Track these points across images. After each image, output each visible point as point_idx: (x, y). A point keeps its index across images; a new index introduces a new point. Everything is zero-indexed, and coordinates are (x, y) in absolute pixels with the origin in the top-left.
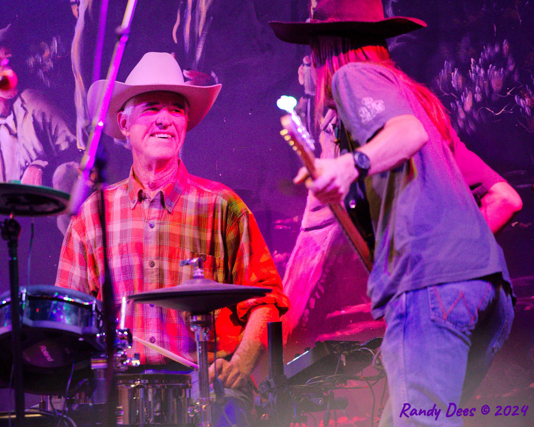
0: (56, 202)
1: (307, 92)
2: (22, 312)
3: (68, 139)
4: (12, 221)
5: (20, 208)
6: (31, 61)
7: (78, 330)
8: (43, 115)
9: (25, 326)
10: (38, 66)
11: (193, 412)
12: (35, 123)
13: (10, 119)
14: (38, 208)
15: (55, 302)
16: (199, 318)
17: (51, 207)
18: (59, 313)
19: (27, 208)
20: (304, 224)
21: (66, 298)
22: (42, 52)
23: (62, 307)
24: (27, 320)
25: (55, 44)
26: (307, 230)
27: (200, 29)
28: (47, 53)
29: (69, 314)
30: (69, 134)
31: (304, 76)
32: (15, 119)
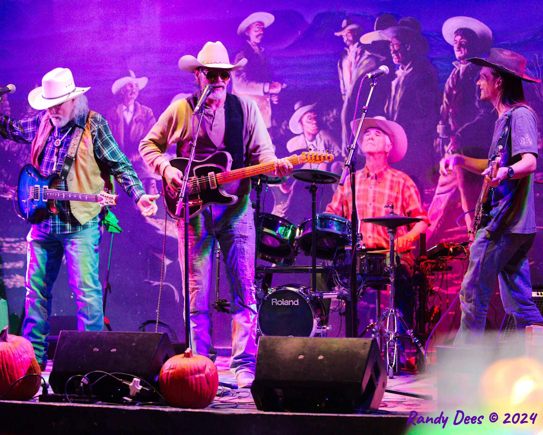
0: (333, 179)
1: (441, 136)
2: (317, 224)
3: (338, 152)
4: (314, 185)
5: (317, 180)
6: (324, 119)
7: (340, 233)
8: (328, 141)
9: (318, 230)
10: (327, 120)
11: (387, 270)
12: (325, 145)
13: (314, 143)
14: (325, 181)
15: (330, 221)
16: (391, 230)
17: (330, 181)
18: (332, 225)
19: (321, 180)
20: (437, 191)
21: (335, 219)
22: (329, 115)
23: (333, 223)
24: (318, 228)
25: (335, 111)
26: (438, 194)
27: (396, 108)
28: (331, 115)
29: (336, 226)
30: (339, 149)
31: (439, 129)
32: (316, 143)
